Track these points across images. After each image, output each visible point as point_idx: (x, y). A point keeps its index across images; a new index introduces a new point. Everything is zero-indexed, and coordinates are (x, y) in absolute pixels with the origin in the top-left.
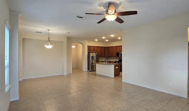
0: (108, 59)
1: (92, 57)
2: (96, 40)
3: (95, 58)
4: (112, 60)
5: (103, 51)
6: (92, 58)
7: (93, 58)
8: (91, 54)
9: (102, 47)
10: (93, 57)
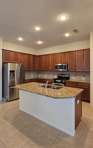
0: (39, 74)
1: (11, 71)
2: (20, 39)
3: (17, 75)
4: (45, 76)
5: (31, 62)
6: (10, 74)
7: (14, 75)
8: (10, 66)
9: (29, 55)
10: (14, 71)
